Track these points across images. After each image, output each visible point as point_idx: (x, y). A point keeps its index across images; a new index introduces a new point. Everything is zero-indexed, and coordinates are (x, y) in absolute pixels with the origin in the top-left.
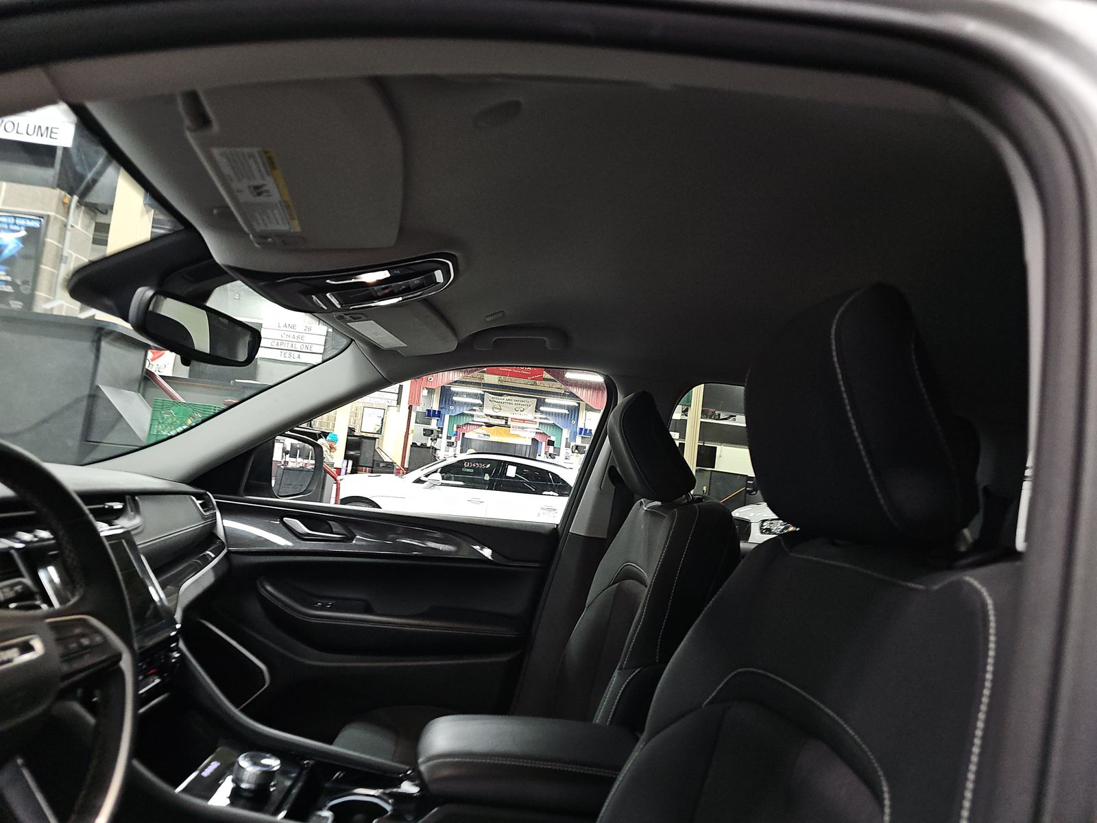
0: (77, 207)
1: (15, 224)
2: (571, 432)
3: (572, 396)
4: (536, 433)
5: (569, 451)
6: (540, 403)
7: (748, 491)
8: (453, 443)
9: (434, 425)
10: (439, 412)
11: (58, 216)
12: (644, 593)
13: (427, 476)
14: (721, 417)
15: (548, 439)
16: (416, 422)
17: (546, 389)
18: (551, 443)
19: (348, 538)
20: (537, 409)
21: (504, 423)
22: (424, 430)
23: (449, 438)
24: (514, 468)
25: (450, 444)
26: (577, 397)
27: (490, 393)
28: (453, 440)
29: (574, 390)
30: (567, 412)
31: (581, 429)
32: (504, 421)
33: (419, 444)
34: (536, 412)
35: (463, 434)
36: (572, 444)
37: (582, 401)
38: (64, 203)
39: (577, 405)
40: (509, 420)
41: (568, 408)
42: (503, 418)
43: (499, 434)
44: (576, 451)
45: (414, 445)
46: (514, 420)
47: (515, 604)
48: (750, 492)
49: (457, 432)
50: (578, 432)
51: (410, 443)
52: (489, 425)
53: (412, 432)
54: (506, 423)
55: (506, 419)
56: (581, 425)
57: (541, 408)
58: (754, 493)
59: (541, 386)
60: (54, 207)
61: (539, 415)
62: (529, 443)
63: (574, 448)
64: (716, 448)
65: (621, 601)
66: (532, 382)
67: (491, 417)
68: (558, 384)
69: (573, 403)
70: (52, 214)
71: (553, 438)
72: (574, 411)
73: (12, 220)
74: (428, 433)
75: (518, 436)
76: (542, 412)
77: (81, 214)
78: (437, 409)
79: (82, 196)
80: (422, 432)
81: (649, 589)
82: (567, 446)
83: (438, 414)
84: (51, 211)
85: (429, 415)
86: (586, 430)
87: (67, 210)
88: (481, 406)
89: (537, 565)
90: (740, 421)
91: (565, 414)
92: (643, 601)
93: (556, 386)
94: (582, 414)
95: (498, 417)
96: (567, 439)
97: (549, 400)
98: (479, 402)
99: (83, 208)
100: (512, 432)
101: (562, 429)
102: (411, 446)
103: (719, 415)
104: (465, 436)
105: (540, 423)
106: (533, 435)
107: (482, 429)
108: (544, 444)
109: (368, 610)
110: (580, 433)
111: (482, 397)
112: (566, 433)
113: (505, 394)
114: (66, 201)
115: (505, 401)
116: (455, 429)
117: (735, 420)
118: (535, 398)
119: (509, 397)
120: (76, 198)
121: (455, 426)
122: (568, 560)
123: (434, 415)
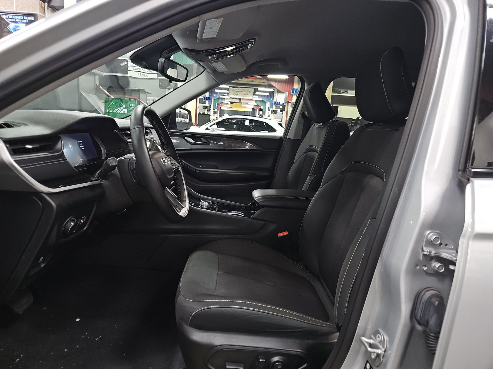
0: (48, 9)
1: (23, 19)
2: (270, 104)
3: (271, 86)
4: (254, 105)
5: (270, 112)
6: (256, 90)
7: (352, 125)
8: (216, 112)
9: (207, 104)
10: (209, 97)
11: (41, 14)
12: (316, 155)
13: (211, 126)
14: (341, 92)
15: (260, 108)
16: (200, 103)
17: (259, 84)
18: (261, 110)
19: (208, 144)
20: (254, 94)
21: (239, 101)
22: (203, 106)
23: (214, 109)
24: (248, 121)
25: (215, 113)
26: (274, 87)
27: (232, 87)
28: (216, 110)
29: (272, 83)
30: (268, 94)
31: (275, 102)
32: (239, 100)
33: (202, 113)
34: (254, 95)
35: (220, 107)
36: (271, 109)
37: (276, 88)
38: (42, 7)
39: (273, 90)
40: (241, 100)
41: (269, 92)
42: (238, 99)
43: (236, 107)
44: (273, 113)
45: (200, 113)
46: (243, 99)
47: (267, 164)
48: (353, 126)
49: (217, 107)
50: (274, 103)
51: (198, 113)
52: (232, 103)
53: (198, 107)
54: (240, 101)
55: (240, 99)
56: (275, 100)
57: (257, 93)
58: (355, 126)
59: (256, 82)
60: (39, 10)
61: (255, 96)
62: (251, 110)
63: (272, 111)
64: (338, 107)
65: (307, 159)
66: (251, 80)
67: (233, 98)
68: (264, 81)
69: (271, 90)
70: (38, 13)
71: (262, 108)
72: (272, 94)
73: (22, 18)
74: (205, 108)
75: (245, 107)
76: (257, 95)
77: (50, 12)
78: (208, 96)
79: (49, 3)
80: (202, 108)
81: (319, 153)
82: (269, 110)
83: (209, 99)
84: (38, 12)
85: (204, 99)
86: (277, 102)
87: (44, 10)
88: (228, 94)
89: (275, 150)
90: (352, 93)
91: (268, 95)
92: (317, 157)
93: (263, 82)
94: (276, 95)
95: (236, 99)
96: (269, 107)
97: (260, 89)
98: (227, 92)
99: (50, 8)
100: (242, 106)
101: (266, 103)
102: (199, 114)
103: (340, 91)
104: (221, 109)
105: (256, 100)
106: (253, 107)
107: (229, 105)
108: (258, 110)
109: (217, 168)
110: (275, 104)
111: (228, 89)
112: (268, 105)
113: (238, 87)
114: (43, 6)
115: (239, 90)
116: (216, 106)
117: (347, 93)
118: (252, 88)
119: (241, 88)
120: (46, 4)
121: (216, 104)
122: (286, 148)
123: (207, 99)
